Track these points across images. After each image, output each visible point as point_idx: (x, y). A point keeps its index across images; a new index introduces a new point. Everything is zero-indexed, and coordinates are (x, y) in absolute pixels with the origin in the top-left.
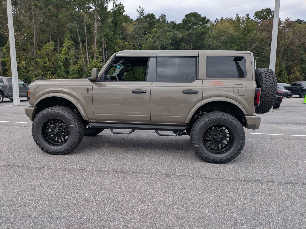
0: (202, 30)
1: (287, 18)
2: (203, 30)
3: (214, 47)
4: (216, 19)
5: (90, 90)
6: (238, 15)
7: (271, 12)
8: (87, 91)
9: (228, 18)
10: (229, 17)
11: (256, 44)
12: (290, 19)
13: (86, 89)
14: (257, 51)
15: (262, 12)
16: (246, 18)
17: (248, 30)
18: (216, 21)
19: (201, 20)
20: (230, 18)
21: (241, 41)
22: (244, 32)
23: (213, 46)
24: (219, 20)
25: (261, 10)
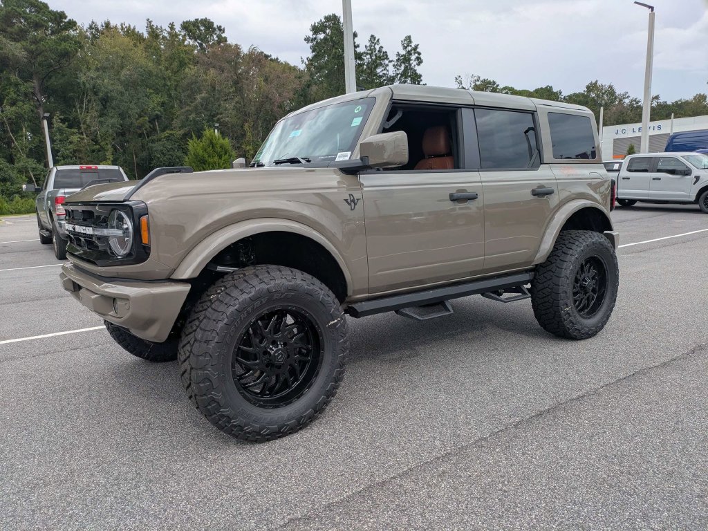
0: (62, 46)
1: (252, 47)
2: (64, 45)
3: (107, 93)
4: (90, 23)
5: (358, 200)
6: (150, 22)
7: (215, 29)
8: (350, 204)
9: (124, 27)
10: (127, 25)
11: (203, 95)
12: (258, 50)
13: (346, 200)
14: (206, 109)
15: (196, 23)
16: (169, 33)
17: (181, 62)
18: (91, 27)
19: (53, 17)
20: (130, 26)
21: (169, 83)
22: (171, 65)
23: (106, 90)
24: (100, 28)
25: (192, 19)
